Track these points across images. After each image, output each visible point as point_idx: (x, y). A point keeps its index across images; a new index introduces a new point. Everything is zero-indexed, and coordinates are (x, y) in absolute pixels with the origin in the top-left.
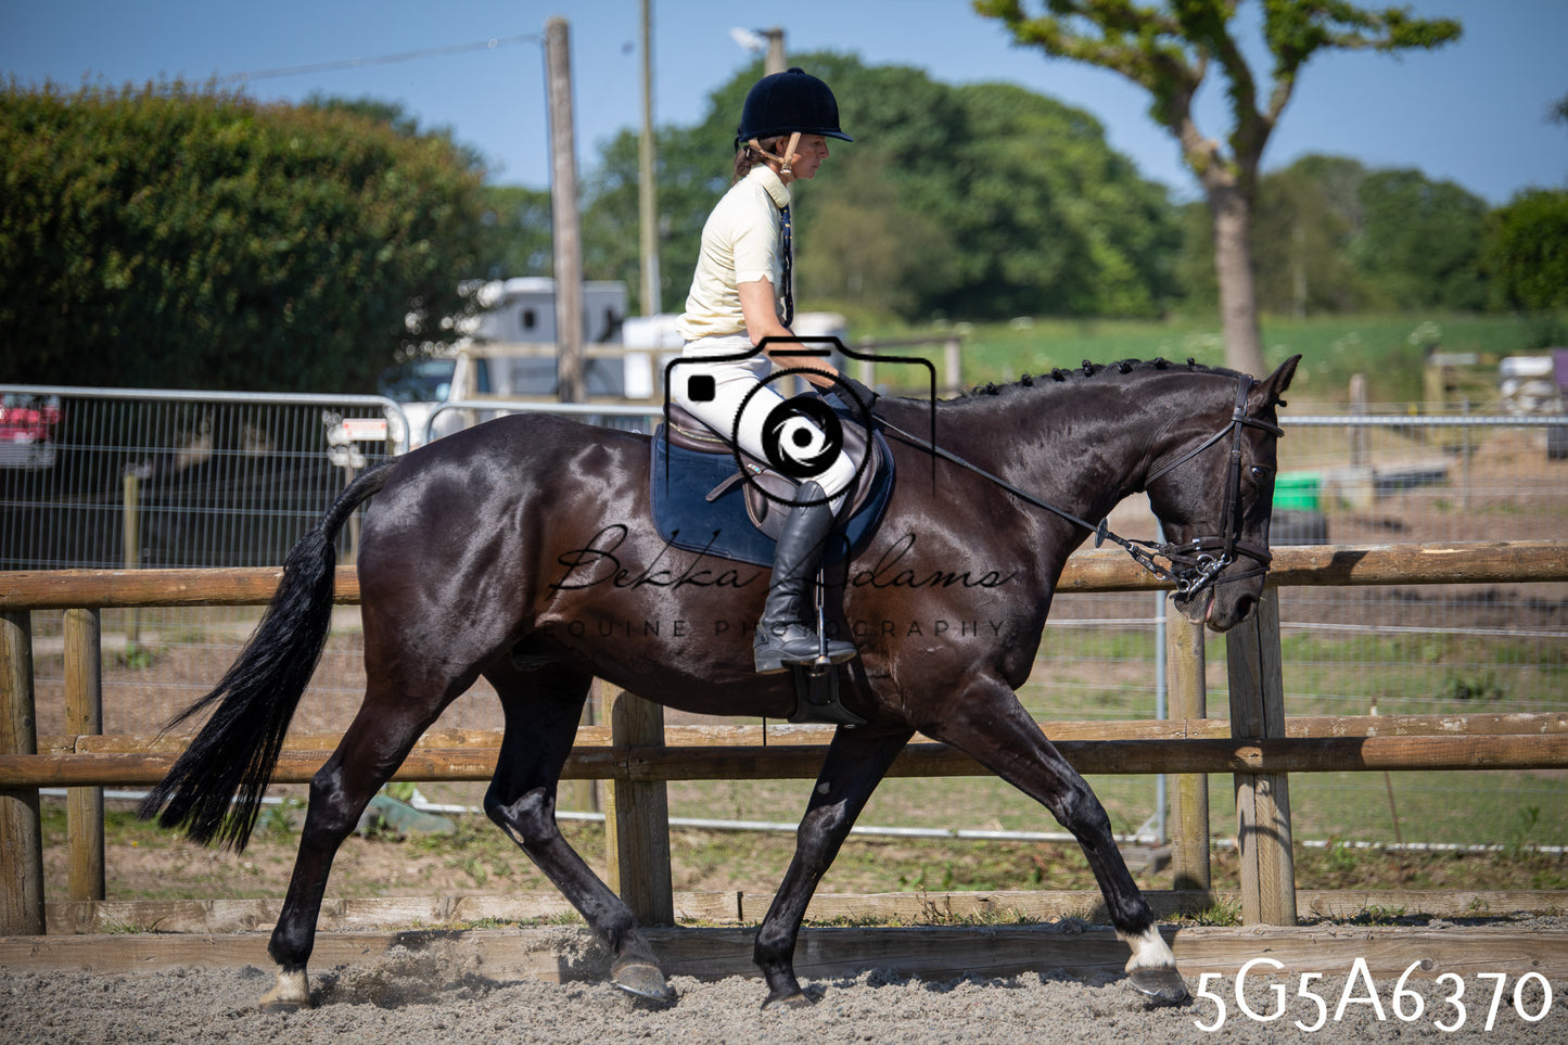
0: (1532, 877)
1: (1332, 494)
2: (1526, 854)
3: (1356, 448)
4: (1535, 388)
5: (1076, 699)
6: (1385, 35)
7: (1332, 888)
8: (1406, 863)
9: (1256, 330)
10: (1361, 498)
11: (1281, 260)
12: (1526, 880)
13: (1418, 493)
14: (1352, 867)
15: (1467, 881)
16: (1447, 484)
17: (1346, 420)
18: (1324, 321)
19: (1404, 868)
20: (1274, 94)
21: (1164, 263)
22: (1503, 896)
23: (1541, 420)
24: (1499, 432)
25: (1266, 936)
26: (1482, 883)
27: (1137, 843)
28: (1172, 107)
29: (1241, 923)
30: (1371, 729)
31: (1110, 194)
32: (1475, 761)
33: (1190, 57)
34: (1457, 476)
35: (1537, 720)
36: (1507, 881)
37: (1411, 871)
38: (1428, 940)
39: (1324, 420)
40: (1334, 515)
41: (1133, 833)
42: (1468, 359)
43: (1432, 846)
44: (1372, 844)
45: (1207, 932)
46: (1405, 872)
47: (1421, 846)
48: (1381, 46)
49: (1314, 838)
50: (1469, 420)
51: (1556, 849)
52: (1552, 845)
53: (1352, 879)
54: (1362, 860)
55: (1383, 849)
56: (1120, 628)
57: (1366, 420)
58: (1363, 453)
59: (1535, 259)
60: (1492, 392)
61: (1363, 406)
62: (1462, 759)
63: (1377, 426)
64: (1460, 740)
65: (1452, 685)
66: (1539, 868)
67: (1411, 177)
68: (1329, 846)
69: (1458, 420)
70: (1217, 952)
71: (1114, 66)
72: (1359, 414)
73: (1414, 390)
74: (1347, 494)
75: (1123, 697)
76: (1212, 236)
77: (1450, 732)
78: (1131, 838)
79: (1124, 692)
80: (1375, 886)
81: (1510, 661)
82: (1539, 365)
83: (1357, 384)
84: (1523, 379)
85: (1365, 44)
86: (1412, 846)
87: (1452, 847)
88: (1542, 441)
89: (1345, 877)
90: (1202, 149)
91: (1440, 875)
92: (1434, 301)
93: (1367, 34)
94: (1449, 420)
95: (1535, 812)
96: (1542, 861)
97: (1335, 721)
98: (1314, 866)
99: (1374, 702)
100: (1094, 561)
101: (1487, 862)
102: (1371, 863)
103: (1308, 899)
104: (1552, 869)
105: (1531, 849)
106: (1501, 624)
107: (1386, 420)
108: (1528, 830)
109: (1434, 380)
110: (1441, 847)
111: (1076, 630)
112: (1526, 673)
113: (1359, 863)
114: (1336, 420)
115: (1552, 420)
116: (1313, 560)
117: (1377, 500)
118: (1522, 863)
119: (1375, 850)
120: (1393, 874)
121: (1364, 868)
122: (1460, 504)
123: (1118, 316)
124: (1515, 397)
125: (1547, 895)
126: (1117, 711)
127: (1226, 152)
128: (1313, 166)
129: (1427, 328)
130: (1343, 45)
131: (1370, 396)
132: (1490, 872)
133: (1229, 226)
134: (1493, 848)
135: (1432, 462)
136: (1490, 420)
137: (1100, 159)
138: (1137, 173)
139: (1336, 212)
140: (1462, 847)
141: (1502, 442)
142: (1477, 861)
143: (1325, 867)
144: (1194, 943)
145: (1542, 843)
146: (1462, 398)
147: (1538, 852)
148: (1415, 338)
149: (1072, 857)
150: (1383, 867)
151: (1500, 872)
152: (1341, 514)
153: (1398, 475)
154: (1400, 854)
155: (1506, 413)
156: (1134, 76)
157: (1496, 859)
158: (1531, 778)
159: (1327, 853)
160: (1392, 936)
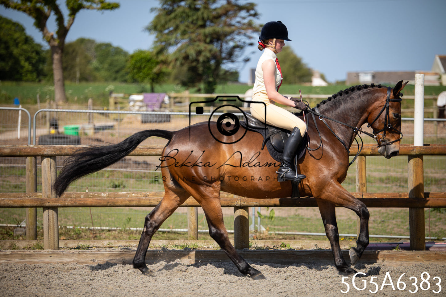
0: (128, 236)
1: (83, 131)
2: (127, 230)
3: (89, 119)
4: (139, 104)
5: (8, 187)
6: (99, 6)
7: (75, 239)
8: (94, 232)
9: (63, 85)
10: (90, 132)
11: (73, 67)
12: (127, 237)
13: (106, 131)
14: (80, 233)
15: (111, 237)
16: (114, 129)
17: (87, 111)
18: (84, 84)
19: (94, 234)
20: (69, 21)
21: (41, 66)
22: (116, 241)
23: (139, 112)
24: (129, 116)
25: (50, 253)
26: (115, 238)
27: (21, 227)
28: (41, 23)
29: (44, 249)
30: (82, 196)
31: (25, 47)
32: (109, 205)
33: (46, 9)
34: (117, 127)
35: (127, 194)
36: (122, 238)
37: (96, 235)
38: (94, 254)
39: (81, 111)
40: (83, 137)
41: (20, 224)
42: (121, 95)
43: (102, 228)
44: (86, 227)
45: (34, 252)
46: (94, 235)
47: (99, 228)
48: (99, 9)
49: (70, 226)
50: (120, 112)
51: (135, 229)
52: (134, 227)
53: (80, 237)
54: (83, 232)
55: (89, 229)
56: (21, 167)
57: (92, 111)
58: (91, 121)
59: (140, 69)
60: (127, 105)
61: (92, 107)
62: (105, 204)
63: (95, 113)
64: (105, 199)
65: (112, 184)
66: (130, 234)
67: (108, 45)
68: (74, 228)
69: (117, 112)
70: (37, 257)
71: (24, 11)
72: (90, 109)
73: (106, 103)
74: (87, 131)
75: (21, 186)
76: (52, 59)
77: (103, 197)
78: (19, 225)
79: (21, 185)
80: (86, 239)
81: (128, 177)
82: (140, 97)
83: (90, 101)
84: (135, 101)
85: (94, 9)
86: (96, 228)
87: (107, 228)
88: (139, 118)
89: (78, 236)
90: (49, 35)
91: (104, 236)
92: (115, 79)
93: (94, 6)
94: (115, 112)
95: (130, 219)
96: (131, 232)
97: (72, 193)
98: (70, 233)
99: (87, 188)
100: (5, 148)
101: (117, 232)
102: (85, 232)
103: (63, 242)
104: (134, 234)
105: (128, 229)
106: (125, 168)
107: (98, 111)
108: (128, 224)
109: (112, 101)
110: (104, 228)
111: (8, 167)
112: (132, 181)
113: (82, 232)
114: (84, 111)
115: (142, 113)
116: (66, 149)
117: (95, 133)
118: (126, 233)
119: (87, 229)
120: (91, 236)
121: (83, 234)
122: (117, 135)
123: (27, 81)
124: (133, 106)
125: (128, 241)
126: (20, 190)
127: (55, 36)
128: (82, 41)
129: (111, 86)
130: (88, 8)
131: (94, 104)
132: (117, 235)
133: (56, 57)
134: (118, 228)
135: (110, 123)
136: (126, 112)
137: (23, 37)
138: (33, 41)
139: (89, 54)
140: (110, 228)
141: (130, 118)
142: (114, 232)
143: (73, 233)
144: (30, 255)
145: (132, 227)
146: (119, 106)
147: (131, 230)
148: (107, 89)
149: (2, 231)
150: (89, 233)
151: (120, 235)
152: (85, 137)
153: (101, 126)
154: (93, 230)
155: (131, 110)
156: (30, 14)
157: (119, 231)
158: (131, 209)
159: (74, 230)
160: (85, 252)
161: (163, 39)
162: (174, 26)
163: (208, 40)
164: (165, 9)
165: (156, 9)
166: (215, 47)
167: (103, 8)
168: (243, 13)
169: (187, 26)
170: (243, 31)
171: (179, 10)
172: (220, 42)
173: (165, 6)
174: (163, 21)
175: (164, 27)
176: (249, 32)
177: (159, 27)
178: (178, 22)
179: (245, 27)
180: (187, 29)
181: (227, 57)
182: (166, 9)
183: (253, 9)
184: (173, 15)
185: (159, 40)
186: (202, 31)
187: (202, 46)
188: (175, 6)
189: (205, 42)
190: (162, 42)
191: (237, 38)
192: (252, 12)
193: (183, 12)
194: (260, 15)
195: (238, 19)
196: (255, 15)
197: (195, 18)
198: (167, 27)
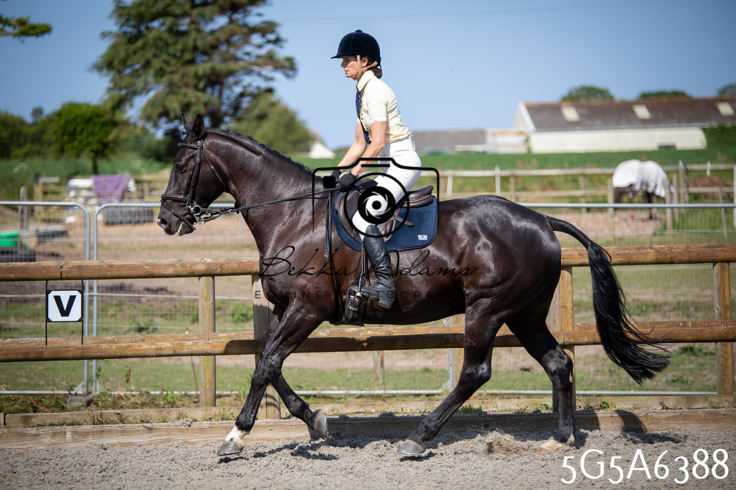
4: (85, 193)
6: (18, 30)
42: (55, 179)
48: (15, 35)
60: (65, 194)
82: (87, 182)
84: (78, 189)
85: (8, 34)
93: (9, 29)
109: (39, 189)
124: (76, 197)
161: (123, 84)
162: (142, 61)
163: (202, 84)
164: (125, 33)
165: (110, 33)
166: (210, 96)
167: (24, 33)
168: (256, 39)
169: (167, 62)
170: (256, 68)
171: (151, 36)
172: (217, 88)
173: (125, 29)
174: (122, 54)
175: (124, 62)
176: (267, 71)
177: (116, 63)
178: (149, 55)
179: (261, 61)
180: (165, 67)
181: (231, 111)
182: (128, 34)
183: (272, 32)
184: (139, 43)
185: (116, 86)
186: (191, 69)
187: (192, 95)
188: (143, 28)
189: (196, 88)
190: (121, 89)
191: (247, 80)
192: (271, 37)
193: (160, 38)
194: (285, 41)
195: (248, 49)
196: (277, 41)
197: (179, 47)
198: (129, 62)
